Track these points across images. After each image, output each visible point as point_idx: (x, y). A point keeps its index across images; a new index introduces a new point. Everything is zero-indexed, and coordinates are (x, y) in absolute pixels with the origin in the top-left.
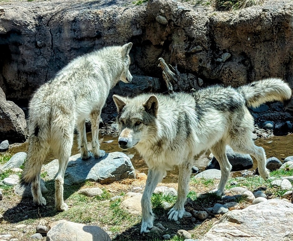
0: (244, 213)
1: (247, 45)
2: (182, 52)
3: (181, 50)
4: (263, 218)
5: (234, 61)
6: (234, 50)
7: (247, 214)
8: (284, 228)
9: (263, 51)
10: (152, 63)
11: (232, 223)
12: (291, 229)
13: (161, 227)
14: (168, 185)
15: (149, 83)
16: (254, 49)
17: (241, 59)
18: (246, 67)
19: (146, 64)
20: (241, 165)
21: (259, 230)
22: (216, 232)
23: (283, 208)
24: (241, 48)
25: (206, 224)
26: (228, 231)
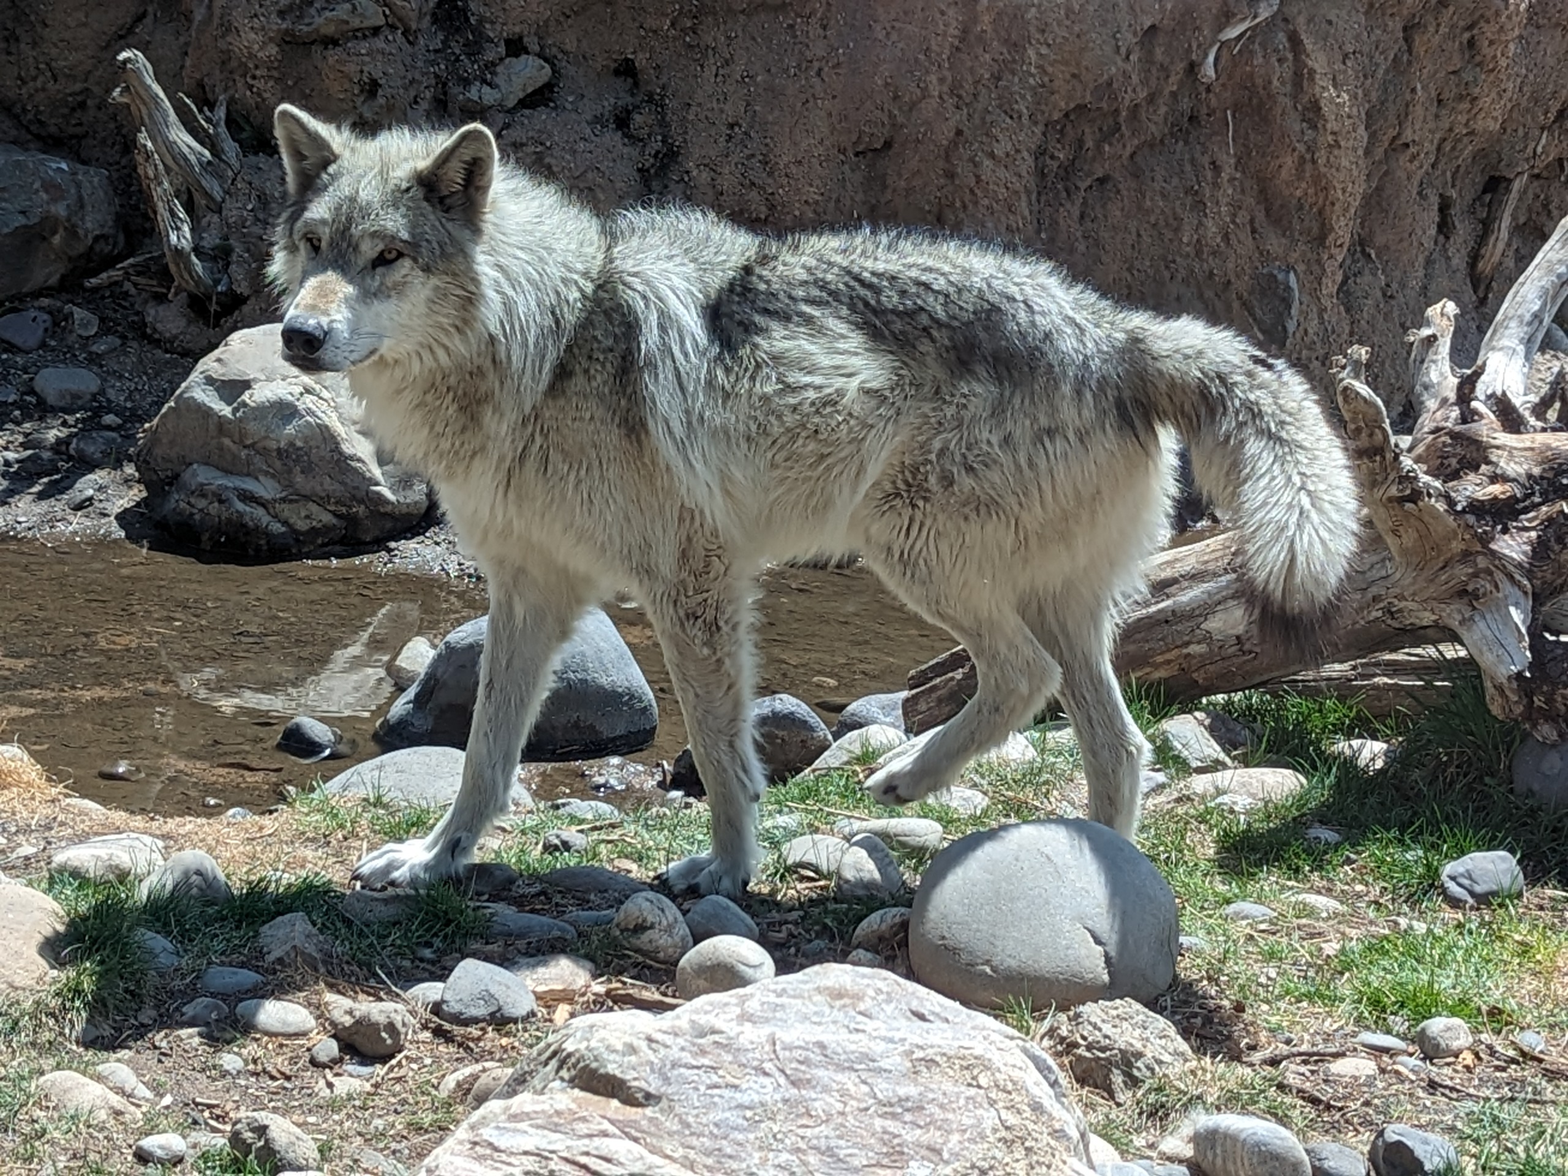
0: (668, 1039)
4: (777, 1074)
7: (683, 1049)
8: (896, 1141)
10: (72, 78)
11: (589, 1095)
12: (938, 1152)
19: (34, 79)
21: (749, 1147)
22: (496, 1149)
23: (895, 1024)
26: (569, 1143)
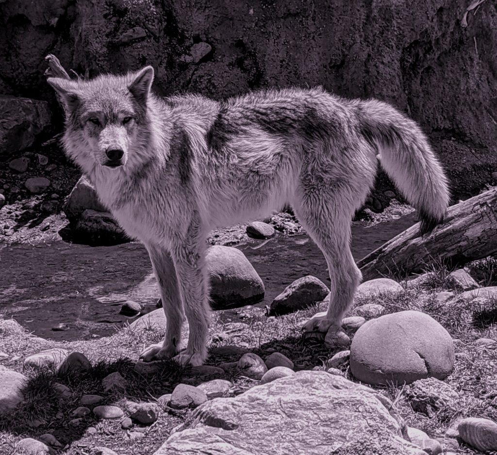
0: (240, 404)
1: (247, 25)
2: (101, 42)
3: (98, 37)
4: (282, 413)
5: (219, 60)
6: (218, 36)
7: (246, 407)
8: (328, 435)
9: (283, 40)
10: (32, 68)
11: (211, 427)
12: (345, 438)
13: (52, 443)
14: (69, 346)
15: (24, 114)
16: (263, 33)
17: (236, 56)
18: (246, 75)
19: (18, 69)
20: (239, 295)
21: (272, 441)
22: (177, 450)
23: (327, 391)
24: (234, 32)
25: (155, 431)
26: (204, 445)
